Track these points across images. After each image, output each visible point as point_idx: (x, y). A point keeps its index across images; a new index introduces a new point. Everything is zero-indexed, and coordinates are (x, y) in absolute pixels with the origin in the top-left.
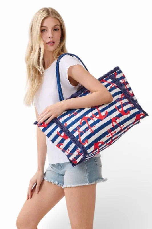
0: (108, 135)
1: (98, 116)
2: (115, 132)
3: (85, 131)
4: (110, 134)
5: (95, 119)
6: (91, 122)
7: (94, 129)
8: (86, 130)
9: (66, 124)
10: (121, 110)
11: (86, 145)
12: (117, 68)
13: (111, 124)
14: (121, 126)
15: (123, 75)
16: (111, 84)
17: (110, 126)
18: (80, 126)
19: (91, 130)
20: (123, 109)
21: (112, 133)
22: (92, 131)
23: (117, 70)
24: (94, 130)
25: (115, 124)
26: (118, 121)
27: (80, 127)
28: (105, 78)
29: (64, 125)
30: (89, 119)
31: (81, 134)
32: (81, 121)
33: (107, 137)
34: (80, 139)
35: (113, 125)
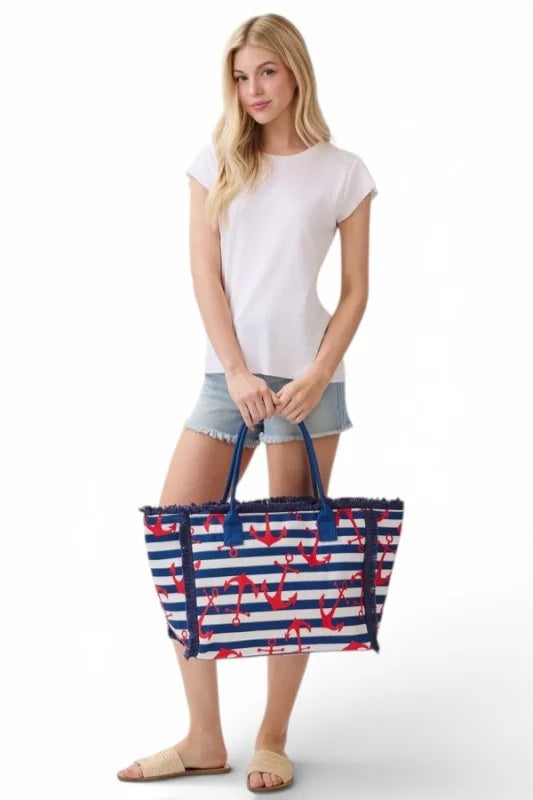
0: (262, 648)
1: (272, 594)
2: (283, 650)
3: (223, 610)
4: (269, 648)
5: (261, 598)
6: (248, 598)
7: (244, 618)
8: (227, 610)
9: (199, 564)
10: (327, 611)
11: (203, 641)
12: (398, 504)
13: (285, 631)
14: (303, 646)
15: (400, 526)
16: (355, 534)
17: (280, 634)
18: (222, 591)
19: (237, 618)
20: (332, 613)
21: (275, 648)
22: (236, 622)
23: (395, 508)
24: (242, 621)
25: (293, 634)
26: (304, 633)
27: (220, 594)
28: (357, 510)
29: (195, 562)
30: (249, 588)
31: (212, 610)
32: (232, 580)
33: (259, 650)
34: (201, 619)
35: (287, 635)
